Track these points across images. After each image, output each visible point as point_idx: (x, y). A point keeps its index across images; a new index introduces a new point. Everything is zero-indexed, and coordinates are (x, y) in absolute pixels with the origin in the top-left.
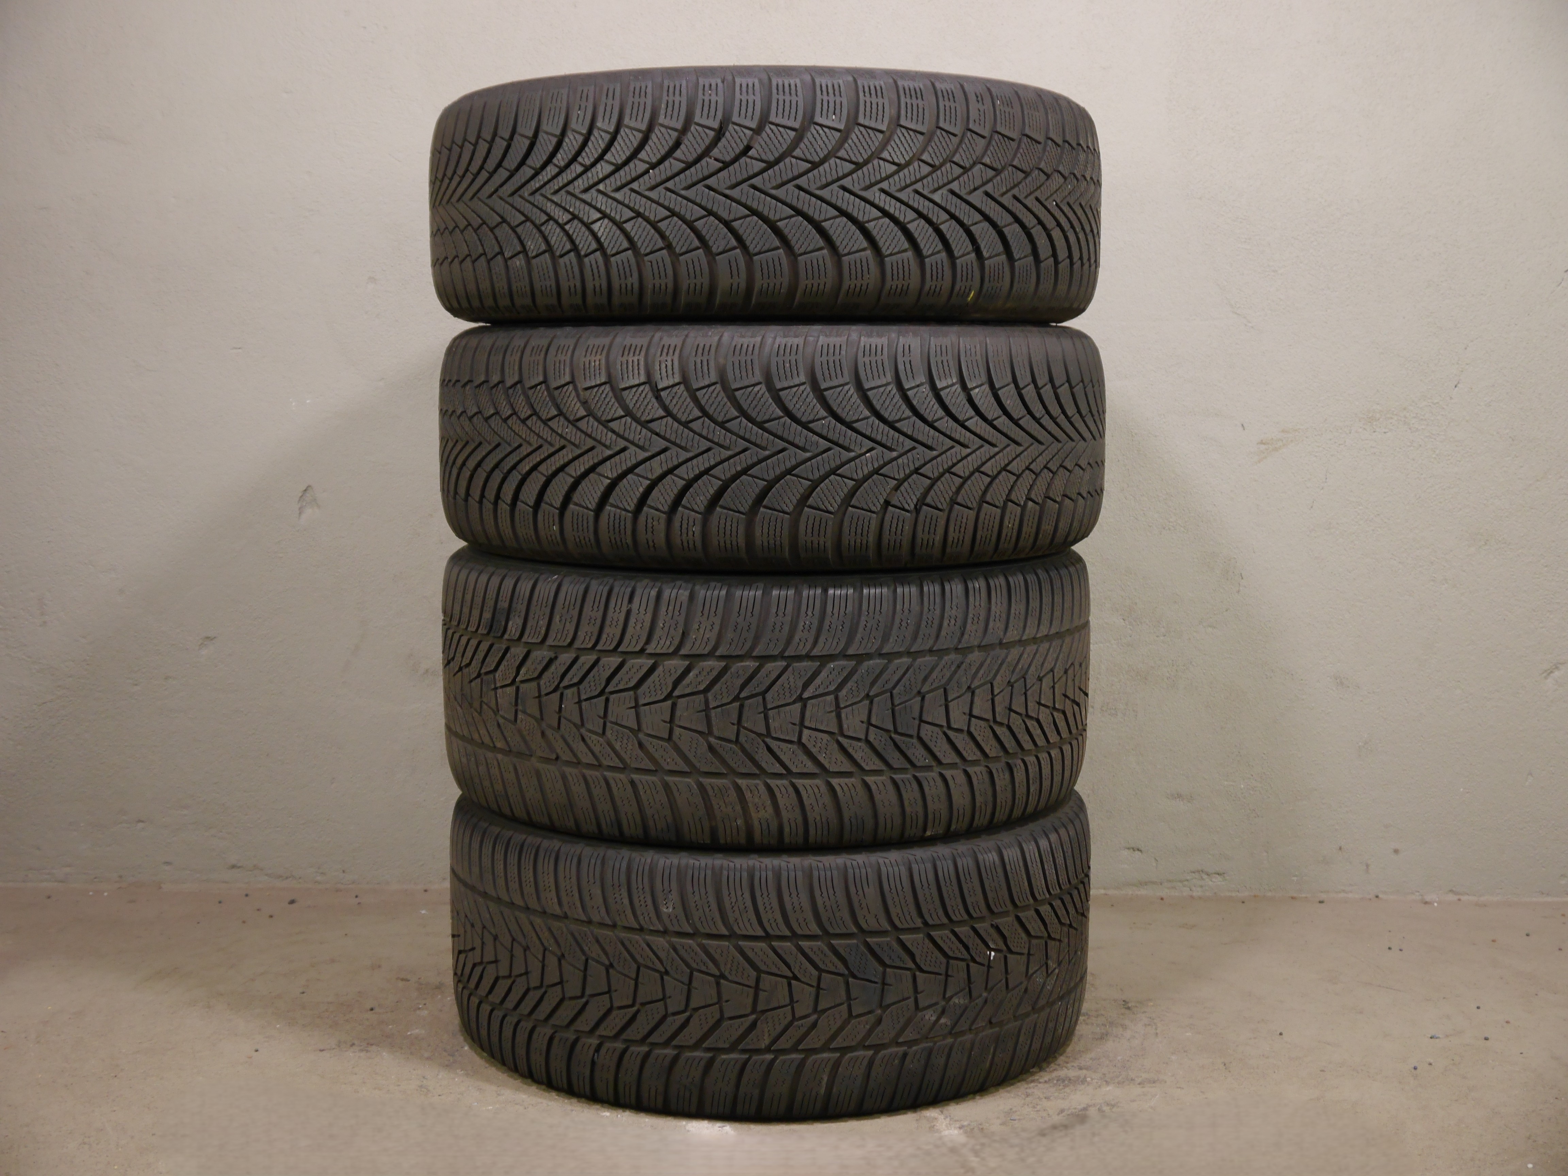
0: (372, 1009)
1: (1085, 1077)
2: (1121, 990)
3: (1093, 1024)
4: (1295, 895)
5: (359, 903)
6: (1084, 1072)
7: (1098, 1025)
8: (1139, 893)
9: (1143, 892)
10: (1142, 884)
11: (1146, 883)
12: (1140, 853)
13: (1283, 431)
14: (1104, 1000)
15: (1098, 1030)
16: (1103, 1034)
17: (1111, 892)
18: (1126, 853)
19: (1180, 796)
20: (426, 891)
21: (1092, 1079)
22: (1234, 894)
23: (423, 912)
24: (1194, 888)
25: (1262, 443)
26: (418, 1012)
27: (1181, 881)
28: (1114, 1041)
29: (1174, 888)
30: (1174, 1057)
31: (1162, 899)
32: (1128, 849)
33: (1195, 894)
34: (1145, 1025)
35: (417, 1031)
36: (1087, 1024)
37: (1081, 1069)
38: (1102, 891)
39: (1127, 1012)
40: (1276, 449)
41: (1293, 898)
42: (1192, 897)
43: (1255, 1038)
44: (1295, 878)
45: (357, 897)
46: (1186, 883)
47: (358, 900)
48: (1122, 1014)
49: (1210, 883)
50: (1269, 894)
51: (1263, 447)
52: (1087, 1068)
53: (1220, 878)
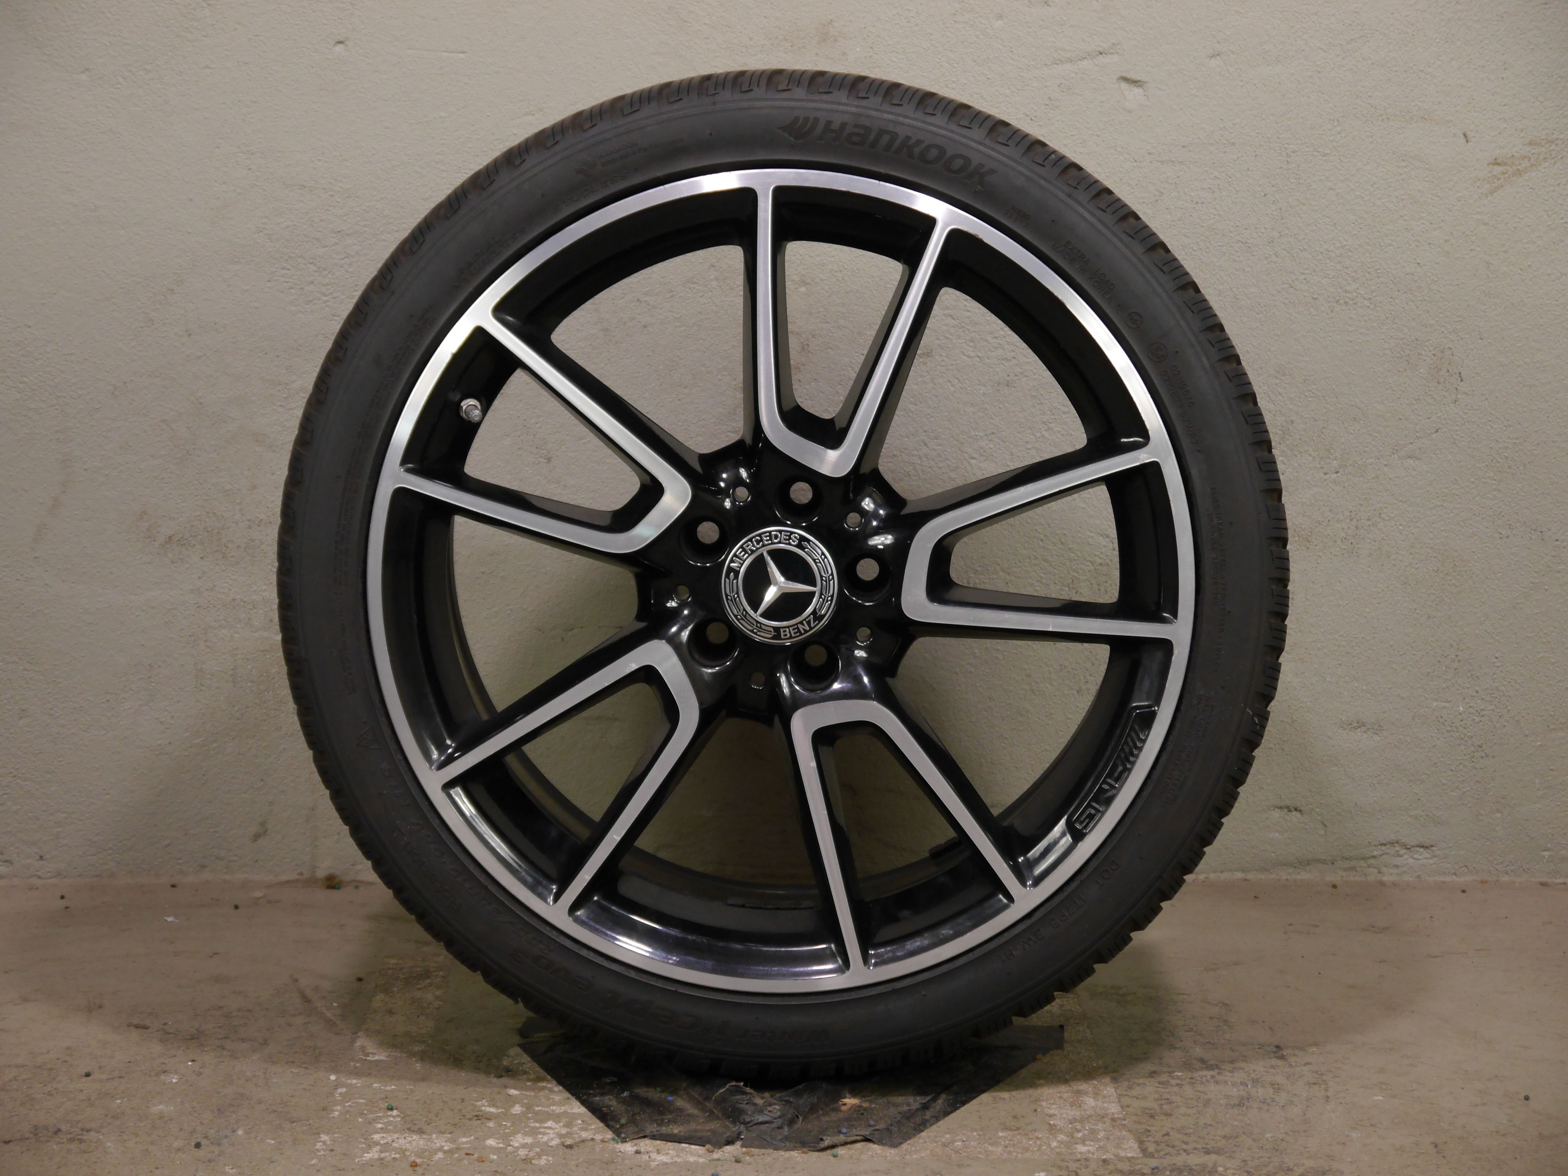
0: (88, 1075)
1: (1215, 1166)
2: (1271, 1029)
3: (1226, 1082)
4: (1545, 879)
5: (67, 908)
6: (1214, 1157)
7: (1234, 1084)
8: (1299, 877)
9: (1304, 875)
10: (1303, 863)
11: (1309, 863)
12: (1298, 814)
13: (1530, 143)
14: (1244, 1045)
15: (1234, 1092)
16: (1242, 1098)
17: (1250, 876)
18: (1277, 814)
19: (1361, 724)
20: (173, 886)
21: (1226, 1169)
22: (1448, 879)
23: (170, 919)
24: (1384, 869)
25: (1496, 163)
26: (163, 1077)
27: (1365, 859)
28: (1260, 1109)
29: (1353, 869)
30: (1354, 1135)
31: (1335, 887)
32: (1281, 808)
33: (1385, 879)
34: (1309, 1084)
35: (161, 1107)
36: (1217, 1082)
37: (1208, 1153)
38: (1240, 875)
39: (1281, 1063)
40: (1519, 173)
41: (1543, 884)
42: (1382, 884)
43: (1484, 1104)
44: (1546, 853)
45: (62, 897)
46: (1372, 861)
47: (64, 903)
48: (1273, 1067)
49: (1411, 860)
50: (1506, 878)
51: (1498, 169)
52: (1218, 1152)
53: (1426, 854)
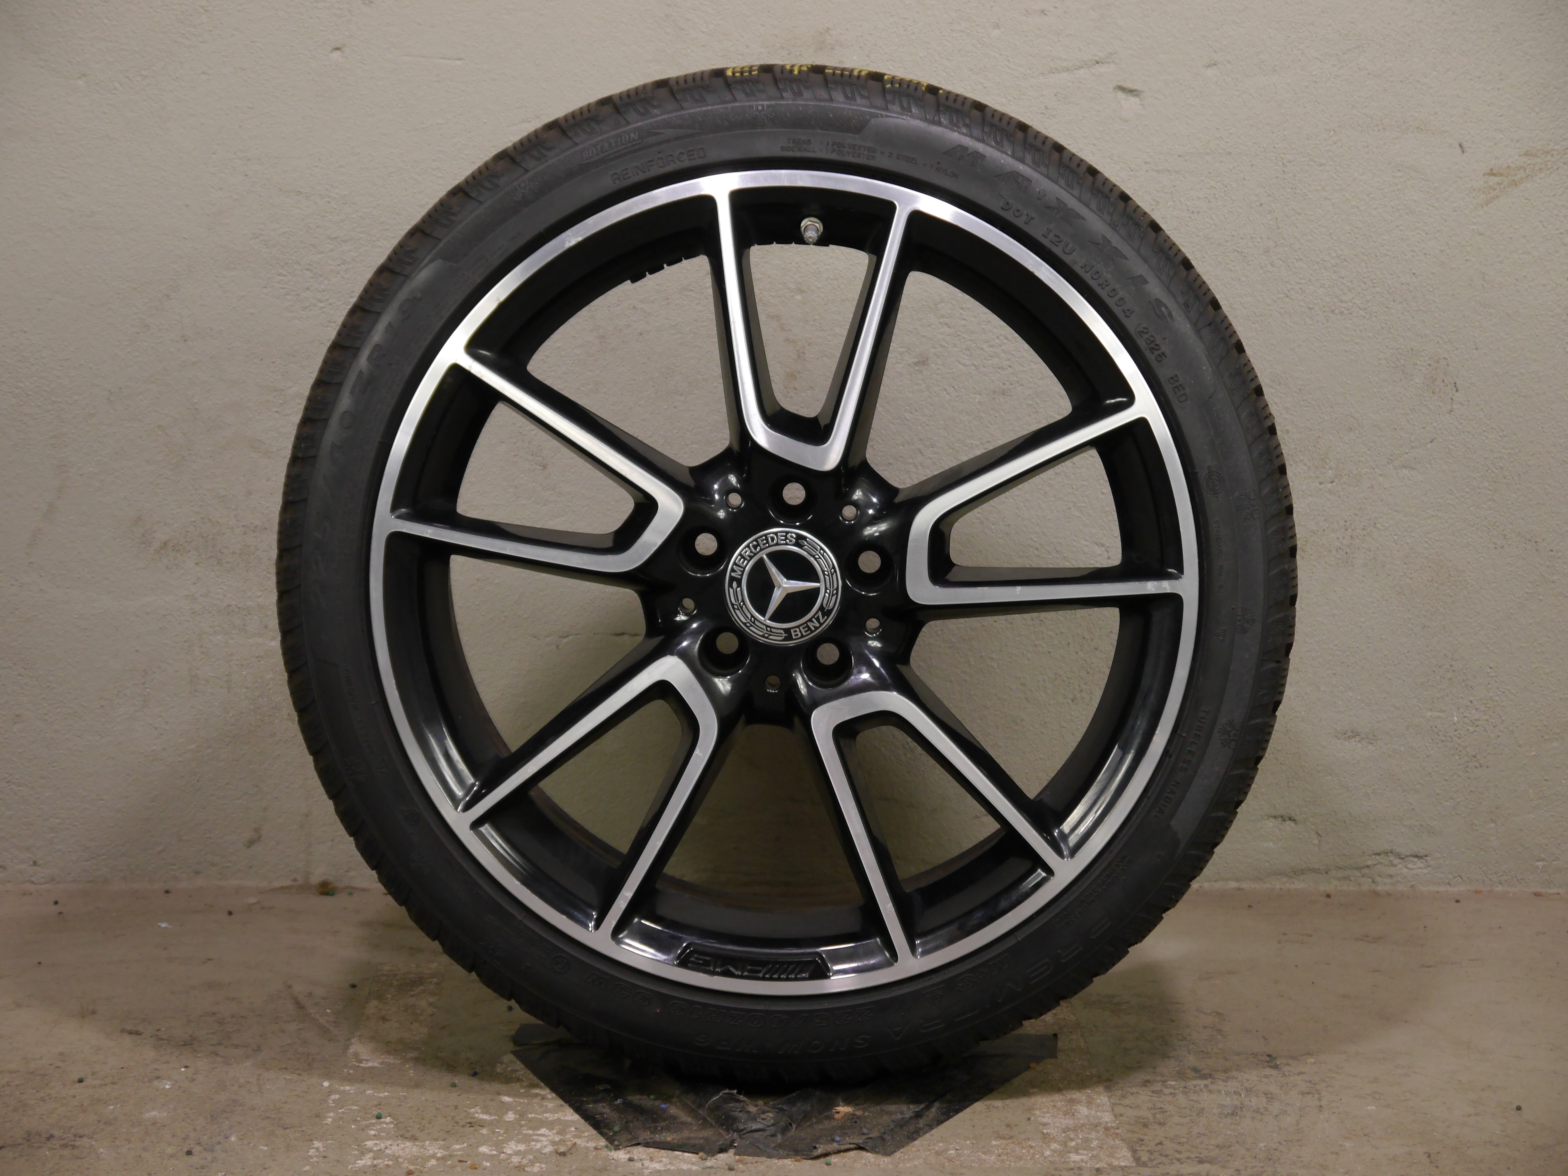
0: (81, 1081)
2: (1264, 1038)
3: (1219, 1091)
4: (1539, 890)
5: (61, 913)
6: (1207, 1166)
7: (1228, 1093)
8: (1292, 886)
9: (1298, 885)
10: (1297, 873)
11: (1303, 872)
12: (1292, 824)
13: (1526, 154)
14: (1238, 1054)
15: (1228, 1101)
16: (1236, 1107)
17: (1245, 885)
18: (1271, 824)
19: (1355, 734)
20: (167, 892)
22: (1442, 889)
23: (164, 925)
24: (1378, 879)
25: (1492, 173)
26: (155, 1083)
27: (1359, 869)
28: (1253, 1118)
29: (1347, 878)
30: (1347, 1145)
31: (1328, 896)
32: (1275, 817)
33: (1379, 888)
34: (1303, 1094)
35: (154, 1113)
36: (1211, 1092)
37: (1201, 1162)
38: (1233, 884)
39: (1274, 1072)
40: (1514, 184)
41: (1537, 894)
42: (1376, 894)
43: (1477, 1114)
44: (1540, 864)
45: (56, 903)
46: (1366, 871)
47: (57, 908)
48: (1266, 1077)
49: (1405, 870)
50: (1500, 888)
51: (1493, 180)
52: (1211, 1161)
53: (1420, 863)
